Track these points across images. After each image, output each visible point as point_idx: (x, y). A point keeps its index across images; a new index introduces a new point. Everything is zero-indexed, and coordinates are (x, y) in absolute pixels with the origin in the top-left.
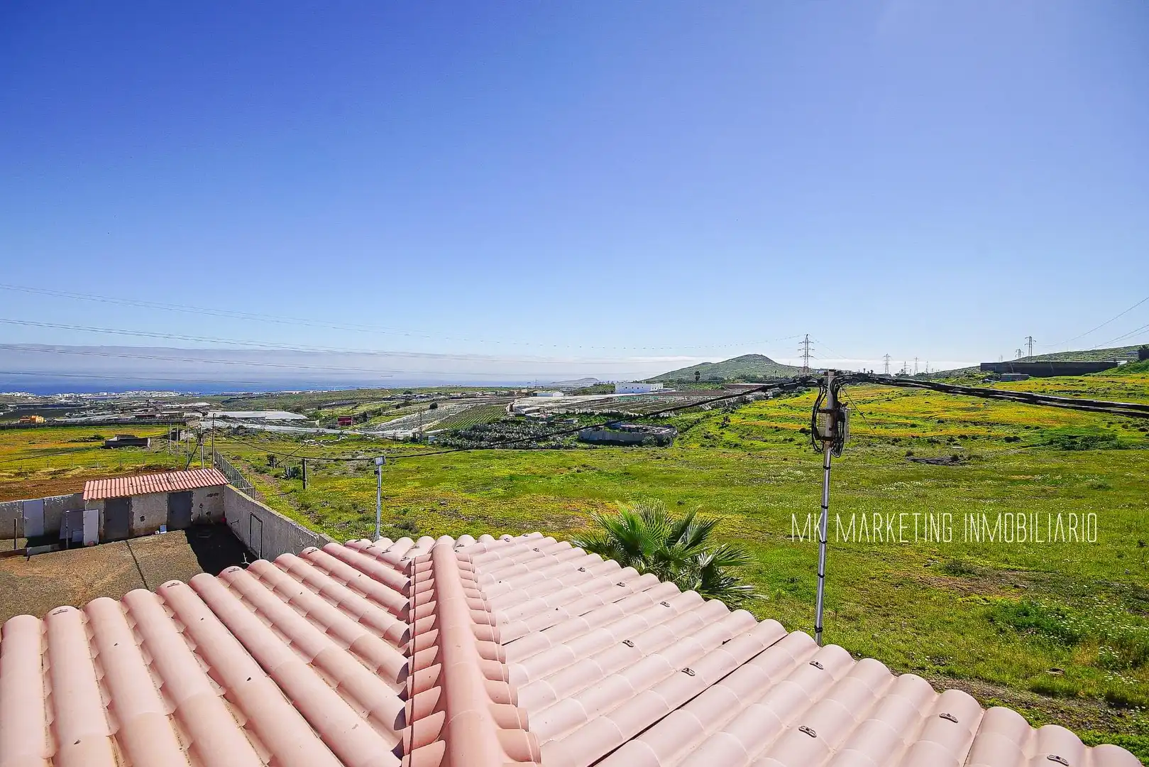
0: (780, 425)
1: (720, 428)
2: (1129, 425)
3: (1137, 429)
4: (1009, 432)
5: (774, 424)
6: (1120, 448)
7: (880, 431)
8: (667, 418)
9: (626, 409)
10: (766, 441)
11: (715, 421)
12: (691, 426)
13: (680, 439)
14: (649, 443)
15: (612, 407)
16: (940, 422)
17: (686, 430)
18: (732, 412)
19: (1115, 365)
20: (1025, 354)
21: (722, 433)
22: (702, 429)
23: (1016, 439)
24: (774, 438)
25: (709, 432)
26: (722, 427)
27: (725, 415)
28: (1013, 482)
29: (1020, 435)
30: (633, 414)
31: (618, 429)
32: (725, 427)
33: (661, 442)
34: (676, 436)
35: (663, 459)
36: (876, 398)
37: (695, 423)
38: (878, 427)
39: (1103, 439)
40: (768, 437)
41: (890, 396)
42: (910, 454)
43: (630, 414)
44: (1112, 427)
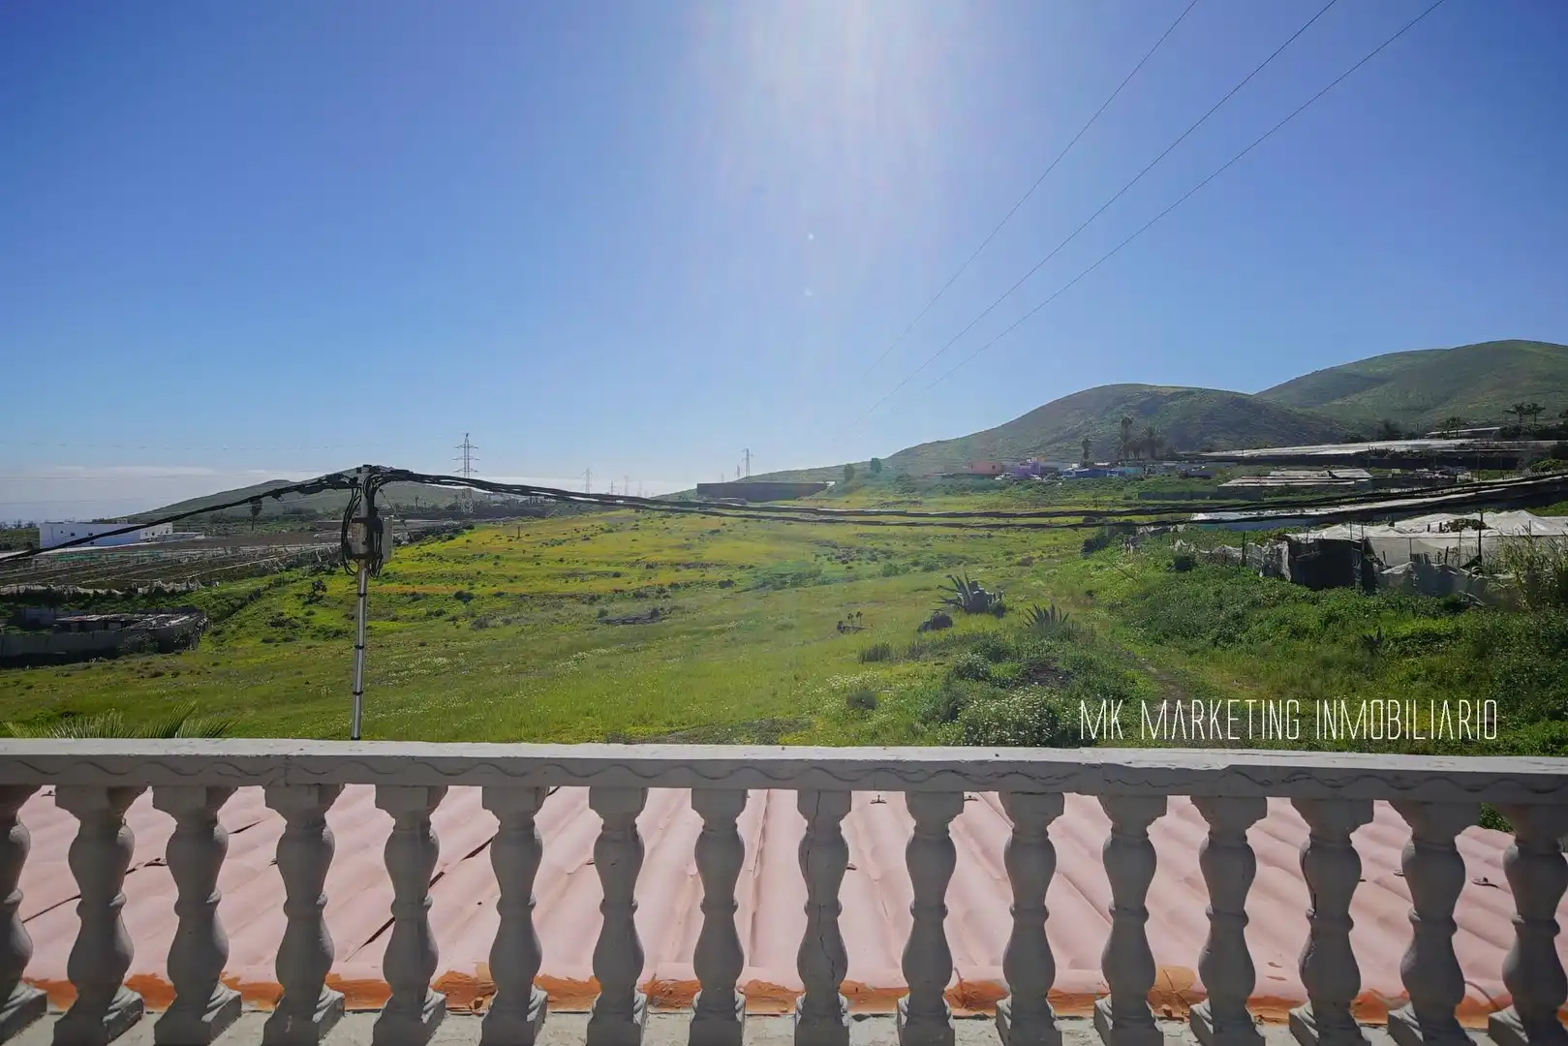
0: (419, 589)
1: (306, 603)
2: (833, 557)
3: (840, 560)
4: (723, 576)
5: (408, 589)
6: (824, 583)
7: (574, 586)
8: (183, 593)
9: (73, 581)
10: (395, 619)
11: (297, 591)
12: (241, 607)
13: (216, 634)
14: (138, 649)
15: (32, 578)
16: (649, 566)
17: (229, 615)
18: (330, 573)
19: (824, 487)
20: (743, 475)
21: (310, 613)
22: (267, 609)
23: (729, 583)
24: (411, 613)
25: (281, 614)
26: (310, 602)
27: (315, 579)
28: (708, 633)
29: (734, 578)
30: (91, 592)
31: (49, 627)
32: (317, 600)
33: (167, 643)
34: (204, 628)
35: (169, 674)
36: (568, 536)
37: (251, 598)
38: (571, 580)
39: (810, 576)
40: (402, 612)
41: (588, 533)
42: (603, 613)
43: (82, 591)
44: (819, 560)
